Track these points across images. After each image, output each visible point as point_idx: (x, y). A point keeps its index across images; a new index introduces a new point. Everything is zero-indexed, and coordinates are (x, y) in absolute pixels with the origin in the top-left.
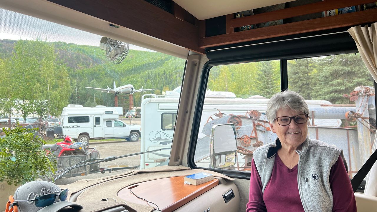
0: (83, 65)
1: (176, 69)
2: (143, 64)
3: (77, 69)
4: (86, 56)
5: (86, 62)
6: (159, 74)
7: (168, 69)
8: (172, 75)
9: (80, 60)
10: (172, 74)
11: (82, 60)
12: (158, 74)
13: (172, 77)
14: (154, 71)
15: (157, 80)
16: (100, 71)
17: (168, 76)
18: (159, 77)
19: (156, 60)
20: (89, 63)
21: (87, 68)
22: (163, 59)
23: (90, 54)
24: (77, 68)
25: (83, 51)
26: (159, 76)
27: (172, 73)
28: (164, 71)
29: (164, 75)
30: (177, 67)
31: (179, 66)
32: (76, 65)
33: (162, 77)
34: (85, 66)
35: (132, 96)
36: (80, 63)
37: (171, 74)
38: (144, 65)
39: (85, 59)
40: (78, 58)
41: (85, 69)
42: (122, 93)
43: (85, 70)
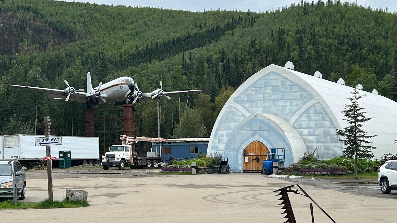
0: (32, 44)
1: (252, 47)
2: (172, 39)
3: (17, 54)
4: (40, 24)
5: (41, 38)
6: (209, 60)
7: (233, 48)
8: (242, 62)
9: (26, 33)
10: (242, 58)
11: (30, 32)
12: (208, 58)
13: (242, 67)
14: (198, 53)
15: (204, 74)
16: (70, 57)
17: (232, 64)
18: (209, 68)
19: (204, 30)
20: (46, 39)
21: (40, 51)
22: (222, 26)
23: (50, 19)
24: (18, 51)
25: (35, 12)
26: (209, 65)
27: (243, 56)
28: (223, 53)
29: (223, 61)
30: (255, 40)
31: (261, 39)
32: (17, 44)
33: (217, 67)
34: (38, 45)
35: (131, 109)
36: (26, 41)
37: (240, 59)
38: (174, 42)
39: (38, 30)
40: (21, 28)
41: (35, 54)
42: (105, 101)
43: (37, 56)
